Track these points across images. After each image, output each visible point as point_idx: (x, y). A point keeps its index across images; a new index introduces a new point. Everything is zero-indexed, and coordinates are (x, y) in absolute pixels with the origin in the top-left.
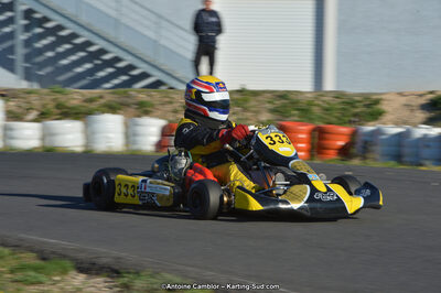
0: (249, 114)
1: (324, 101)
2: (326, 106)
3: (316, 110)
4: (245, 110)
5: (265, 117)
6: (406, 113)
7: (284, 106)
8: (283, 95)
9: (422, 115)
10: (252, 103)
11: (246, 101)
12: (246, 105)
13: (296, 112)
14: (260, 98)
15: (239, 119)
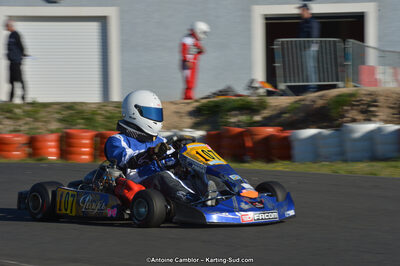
0: (39, 124)
1: (106, 111)
2: (108, 115)
3: (99, 119)
4: (36, 120)
5: (54, 126)
6: (176, 119)
7: (71, 116)
8: (70, 106)
9: (189, 121)
10: (42, 114)
11: (36, 112)
12: (37, 116)
13: (82, 121)
14: (49, 109)
15: (31, 129)
